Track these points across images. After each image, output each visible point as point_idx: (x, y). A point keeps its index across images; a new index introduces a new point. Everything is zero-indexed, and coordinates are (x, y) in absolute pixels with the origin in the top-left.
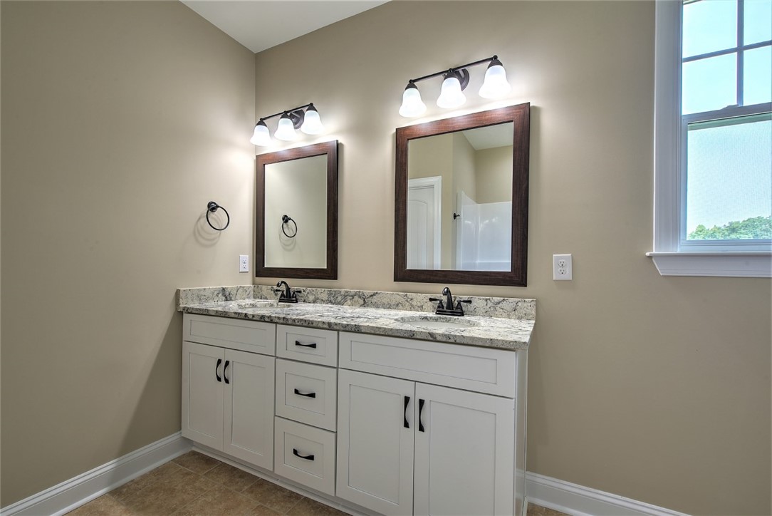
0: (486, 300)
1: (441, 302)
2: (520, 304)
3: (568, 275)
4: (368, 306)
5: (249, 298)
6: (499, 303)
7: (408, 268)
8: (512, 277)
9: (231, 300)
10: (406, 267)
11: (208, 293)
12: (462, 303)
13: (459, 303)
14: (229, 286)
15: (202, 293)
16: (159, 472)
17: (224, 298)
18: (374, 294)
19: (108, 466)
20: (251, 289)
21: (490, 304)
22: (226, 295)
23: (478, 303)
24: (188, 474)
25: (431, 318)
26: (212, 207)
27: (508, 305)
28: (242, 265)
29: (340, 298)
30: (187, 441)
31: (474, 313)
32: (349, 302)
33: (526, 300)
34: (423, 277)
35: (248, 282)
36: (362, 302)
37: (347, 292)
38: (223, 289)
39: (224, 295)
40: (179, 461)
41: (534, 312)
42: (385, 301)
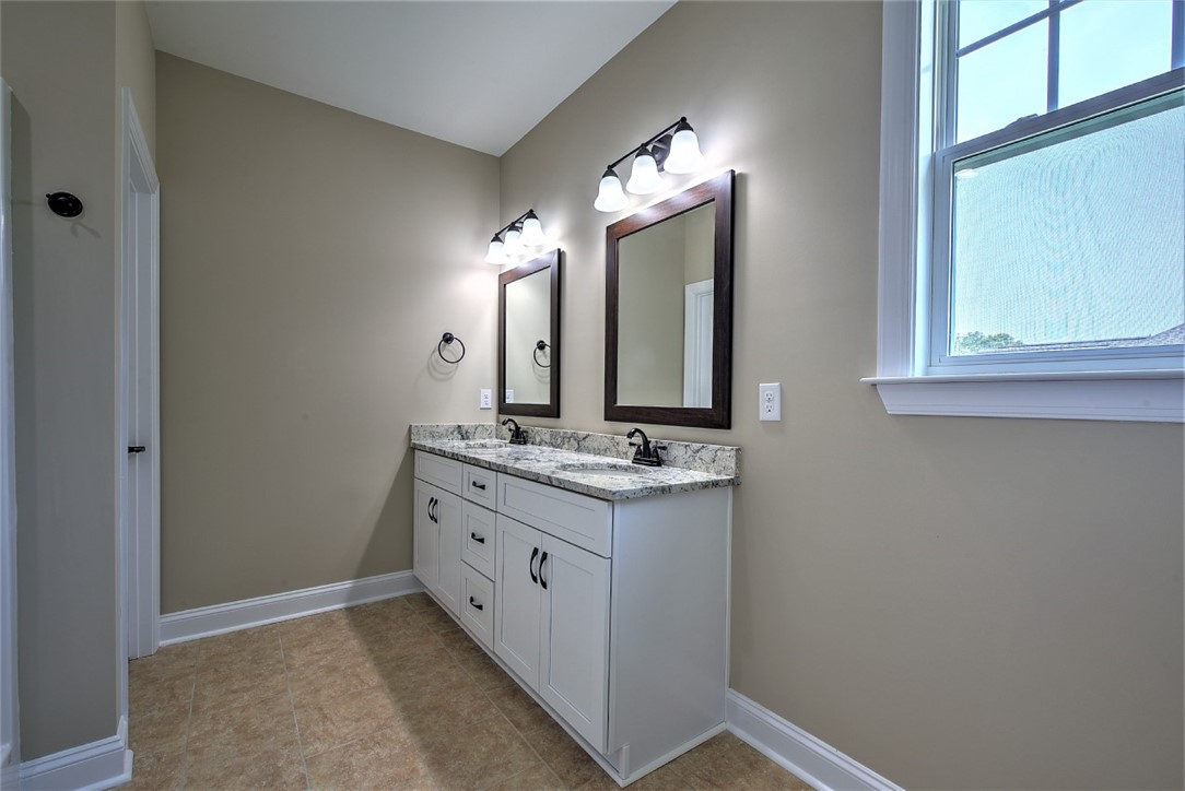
0: (686, 446)
1: (639, 447)
2: (719, 453)
3: (775, 415)
4: (581, 451)
5: (490, 438)
6: (698, 451)
7: (619, 404)
8: (712, 416)
9: (468, 438)
10: (615, 402)
11: (441, 430)
12: (659, 450)
13: (655, 450)
14: (465, 423)
15: (434, 429)
16: (388, 602)
17: (460, 436)
18: (588, 436)
19: (348, 584)
20: (493, 428)
21: (690, 453)
22: (464, 434)
23: (677, 451)
24: (407, 609)
25: (620, 466)
26: (448, 338)
27: (706, 455)
28: (483, 400)
29: (559, 441)
30: (417, 581)
31: (672, 464)
32: (566, 446)
33: (726, 448)
34: (629, 415)
35: (490, 419)
36: (576, 446)
37: (565, 433)
38: (459, 426)
39: (460, 433)
40: (408, 598)
41: (733, 465)
42: (595, 445)
